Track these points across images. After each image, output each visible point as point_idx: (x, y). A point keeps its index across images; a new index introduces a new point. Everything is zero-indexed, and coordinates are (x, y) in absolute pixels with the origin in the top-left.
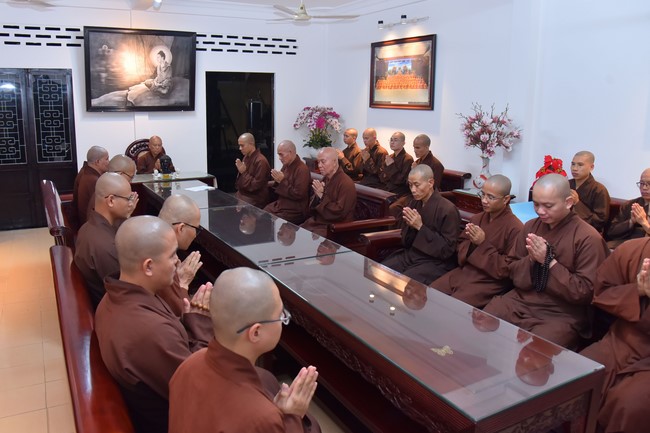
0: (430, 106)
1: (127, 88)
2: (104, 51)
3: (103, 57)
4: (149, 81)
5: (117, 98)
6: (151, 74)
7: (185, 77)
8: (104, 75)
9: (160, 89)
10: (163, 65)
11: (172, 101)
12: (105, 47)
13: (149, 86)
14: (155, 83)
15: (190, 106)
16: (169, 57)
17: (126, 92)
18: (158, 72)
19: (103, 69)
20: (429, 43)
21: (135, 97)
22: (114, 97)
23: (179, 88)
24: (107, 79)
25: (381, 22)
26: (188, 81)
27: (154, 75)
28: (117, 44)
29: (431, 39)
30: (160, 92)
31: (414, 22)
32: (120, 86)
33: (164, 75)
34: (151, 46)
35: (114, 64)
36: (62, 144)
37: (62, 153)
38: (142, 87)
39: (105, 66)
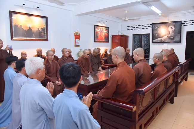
1: (162, 37)
3: (156, 30)
4: (168, 35)
6: (168, 33)
7: (179, 33)
8: (156, 34)
9: (171, 37)
10: (172, 31)
11: (174, 40)
12: (157, 28)
13: (168, 36)
14: (170, 36)
15: (180, 42)
16: (174, 28)
17: (161, 38)
18: (170, 32)
21: (164, 39)
23: (177, 37)
24: (157, 35)
26: (179, 35)
27: (169, 34)
28: (160, 26)
32: (160, 37)
33: (172, 33)
34: (169, 26)
35: (159, 31)
36: (147, 50)
37: (147, 53)
38: (166, 37)
39: (157, 32)
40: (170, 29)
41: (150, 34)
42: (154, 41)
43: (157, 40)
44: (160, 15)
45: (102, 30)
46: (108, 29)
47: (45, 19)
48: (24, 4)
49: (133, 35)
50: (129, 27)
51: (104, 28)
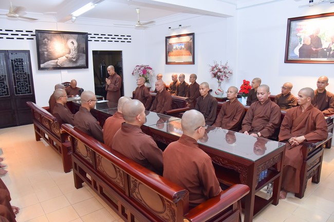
0: (193, 63)
1: (57, 59)
2: (45, 41)
3: (45, 44)
4: (67, 55)
5: (53, 64)
7: (83, 53)
8: (46, 53)
9: (72, 59)
10: (73, 48)
11: (78, 64)
13: (67, 58)
14: (70, 56)
15: (86, 66)
16: (76, 44)
17: (56, 61)
18: (71, 51)
19: (45, 50)
20: (192, 36)
21: (61, 63)
22: (51, 63)
23: (81, 58)
24: (48, 55)
25: (170, 28)
26: (85, 55)
27: (69, 53)
28: (51, 38)
29: (193, 34)
31: (184, 28)
32: (54, 58)
33: (74, 52)
35: (50, 47)
36: (27, 86)
37: (27, 90)
38: (64, 58)
39: (46, 48)
40: (69, 44)
42: (42, 66)
43: (49, 65)
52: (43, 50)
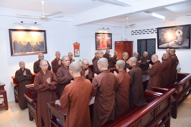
1: (169, 43)
3: (162, 35)
4: (175, 40)
5: (166, 45)
6: (176, 38)
7: (187, 38)
8: (162, 39)
9: (179, 43)
10: (179, 35)
11: (183, 46)
12: (163, 32)
13: (175, 42)
14: (177, 41)
15: (189, 47)
16: (181, 33)
17: (168, 43)
18: (178, 37)
19: (162, 38)
21: (171, 45)
23: (185, 42)
24: (163, 40)
26: (188, 40)
28: (166, 31)
30: (179, 44)
33: (180, 38)
34: (176, 30)
35: (165, 36)
38: (173, 42)
39: (163, 37)
40: (177, 33)
41: (155, 39)
42: (160, 46)
43: (164, 46)
44: (164, 20)
45: (103, 37)
46: (111, 35)
47: (43, 33)
48: (21, 22)
49: (138, 40)
50: (134, 32)
51: (106, 35)
52: (161, 38)
